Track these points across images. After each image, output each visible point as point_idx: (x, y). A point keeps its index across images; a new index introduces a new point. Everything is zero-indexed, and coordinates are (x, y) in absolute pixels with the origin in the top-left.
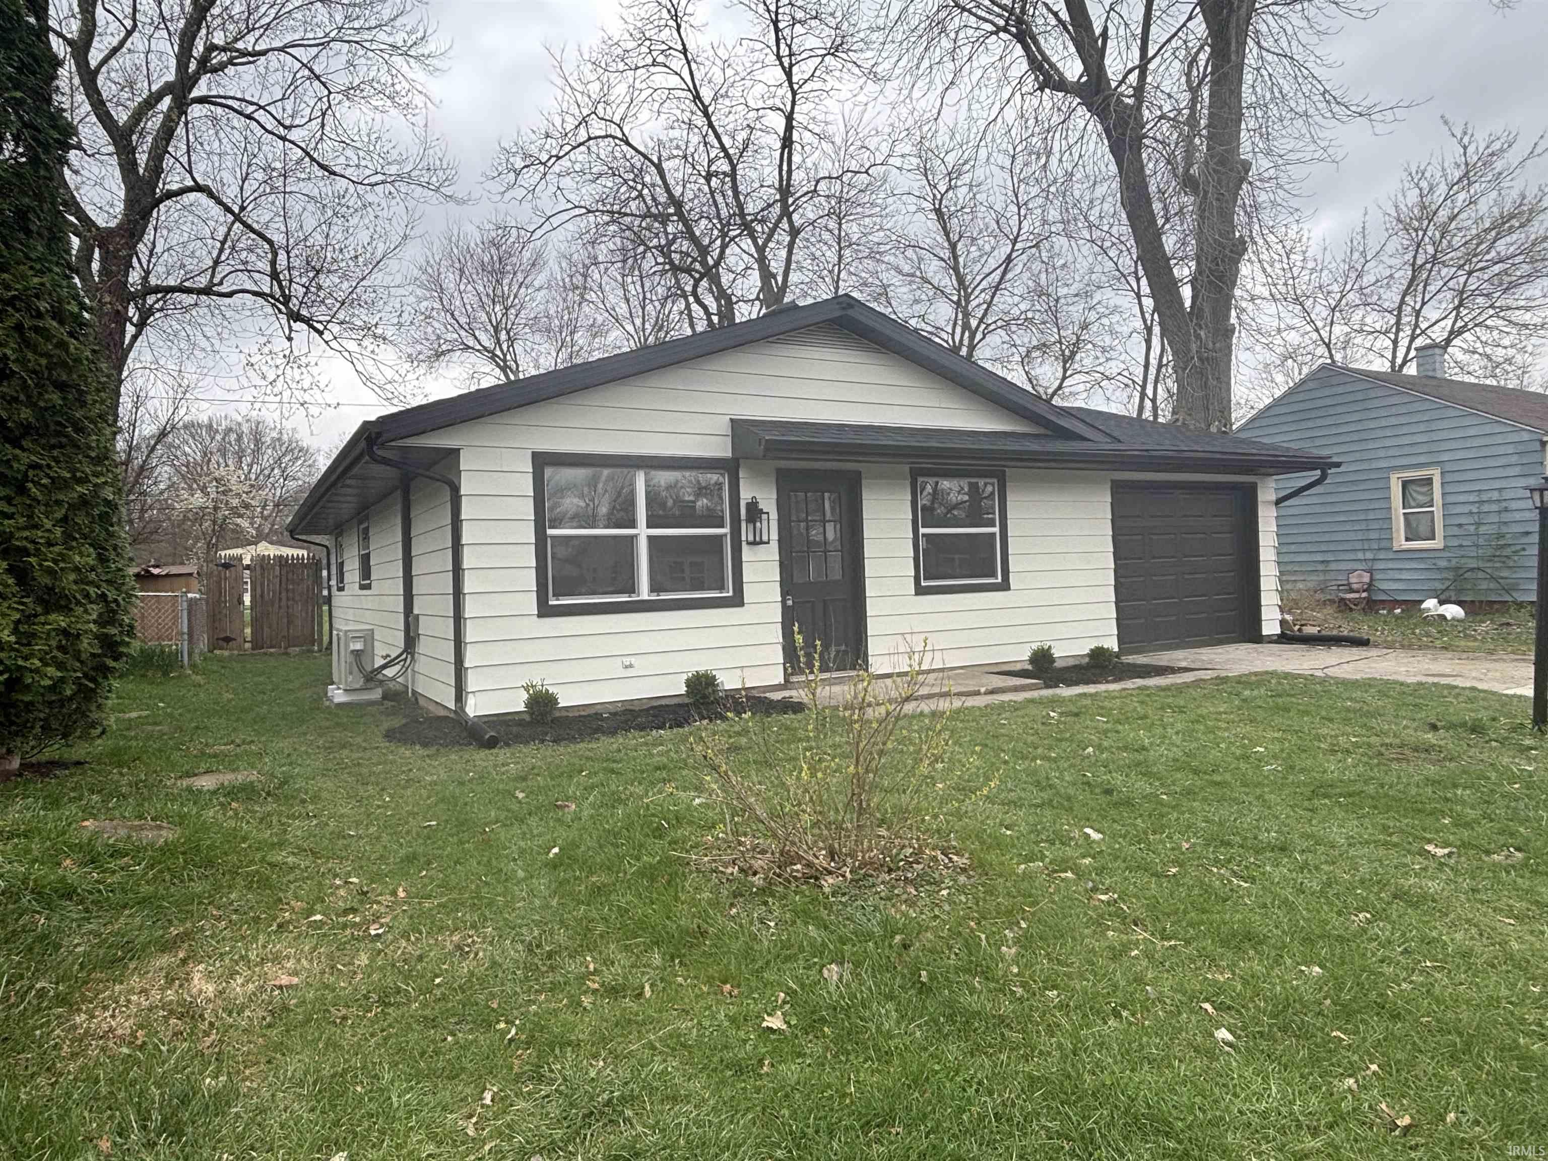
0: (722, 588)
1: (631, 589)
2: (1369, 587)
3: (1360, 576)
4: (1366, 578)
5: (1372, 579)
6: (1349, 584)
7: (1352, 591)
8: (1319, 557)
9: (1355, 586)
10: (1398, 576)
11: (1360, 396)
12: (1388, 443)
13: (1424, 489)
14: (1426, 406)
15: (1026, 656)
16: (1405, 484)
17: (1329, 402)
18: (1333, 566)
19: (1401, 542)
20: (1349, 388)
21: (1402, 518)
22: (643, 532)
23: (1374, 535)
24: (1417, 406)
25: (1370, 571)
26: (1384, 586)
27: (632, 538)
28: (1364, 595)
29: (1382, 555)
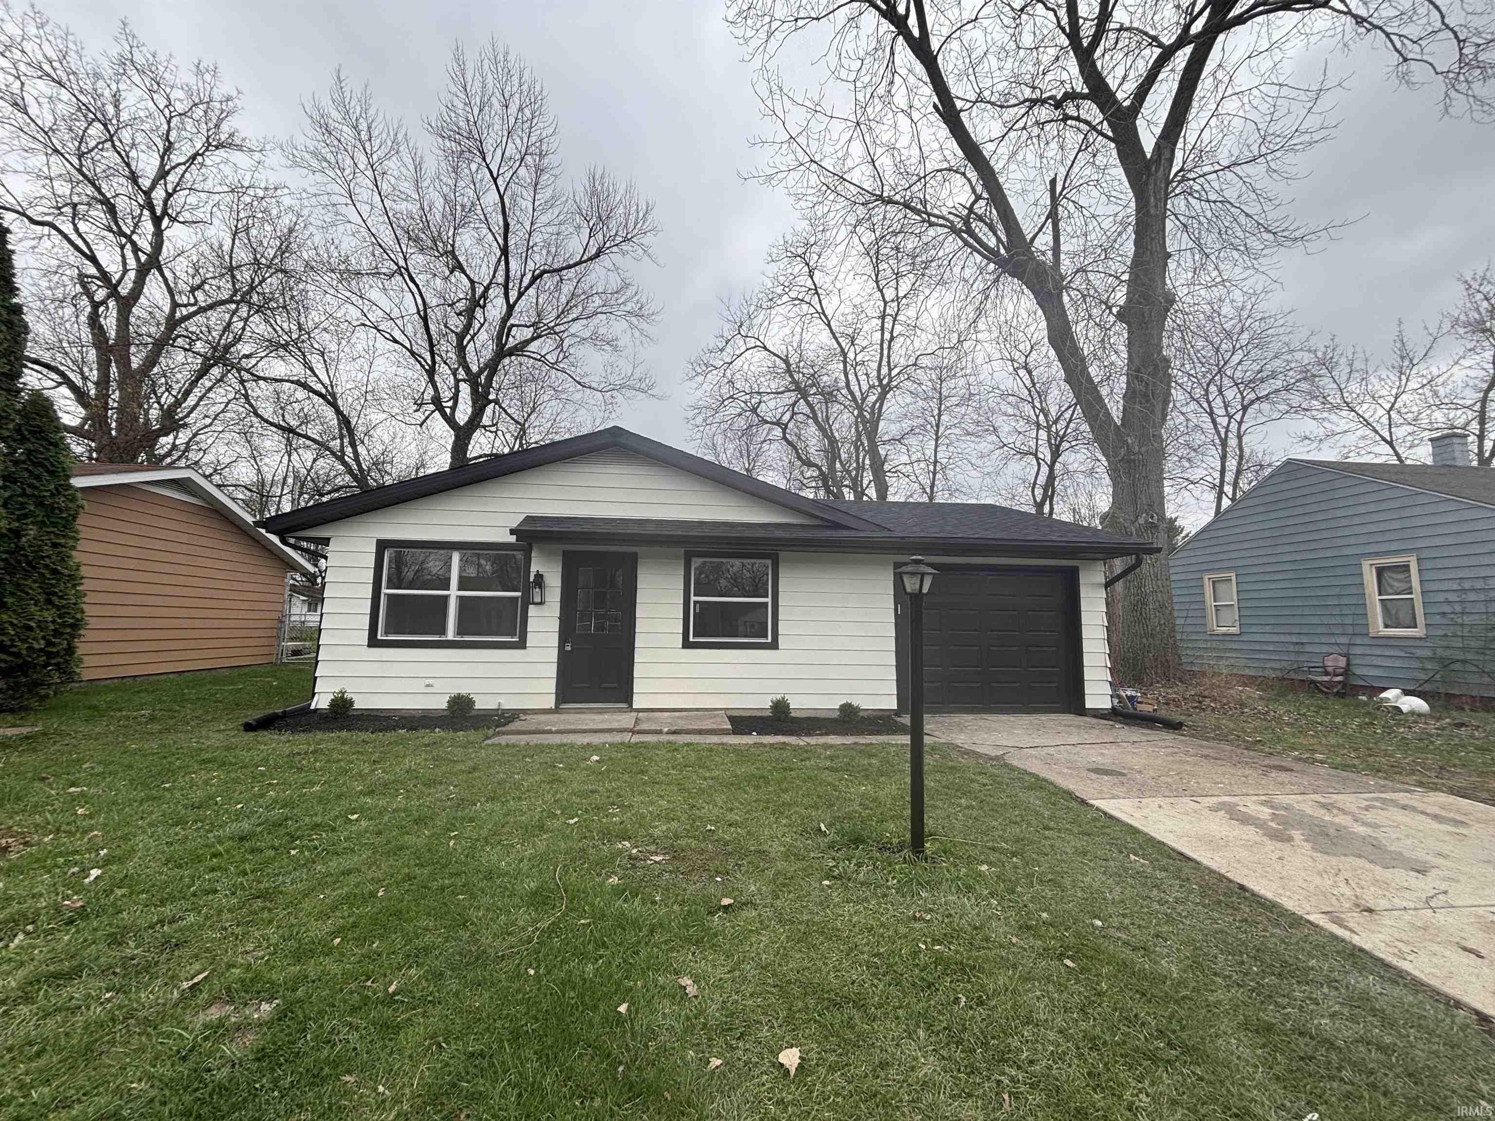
0: (513, 635)
1: (443, 631)
2: (1347, 671)
3: (1336, 660)
4: (1342, 662)
5: (1348, 664)
6: (1324, 667)
7: (1327, 674)
8: (1294, 639)
9: (1330, 669)
10: (1375, 662)
11: (1326, 487)
12: (1357, 530)
13: (1401, 576)
14: (1398, 493)
15: (768, 705)
16: (1380, 572)
17: (1294, 494)
18: (1308, 648)
19: (1378, 626)
20: (1313, 480)
21: (1378, 604)
22: (454, 593)
23: (1349, 621)
24: (1389, 494)
25: (1347, 656)
26: (1358, 671)
27: (446, 598)
28: (1339, 678)
29: (1358, 640)
